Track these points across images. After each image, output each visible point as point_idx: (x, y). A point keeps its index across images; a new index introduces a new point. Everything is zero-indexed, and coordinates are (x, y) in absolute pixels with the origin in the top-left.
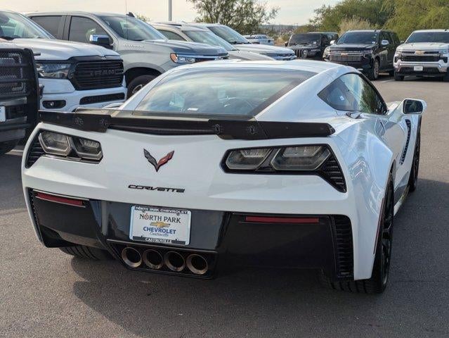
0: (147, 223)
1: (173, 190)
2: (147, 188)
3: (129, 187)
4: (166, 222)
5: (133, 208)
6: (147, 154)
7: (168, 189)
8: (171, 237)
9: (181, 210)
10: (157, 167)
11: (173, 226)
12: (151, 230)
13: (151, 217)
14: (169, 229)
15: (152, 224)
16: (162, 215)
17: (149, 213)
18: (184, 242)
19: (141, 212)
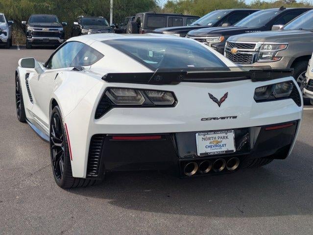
0: (207, 143)
1: (230, 117)
2: (214, 119)
3: (202, 120)
4: (219, 140)
5: (197, 134)
6: (211, 96)
7: (227, 117)
8: (224, 149)
9: (228, 130)
10: (219, 104)
11: (224, 141)
12: (211, 147)
13: (209, 139)
14: (221, 144)
15: (210, 143)
16: (217, 135)
17: (208, 136)
18: (233, 151)
19: (202, 136)
